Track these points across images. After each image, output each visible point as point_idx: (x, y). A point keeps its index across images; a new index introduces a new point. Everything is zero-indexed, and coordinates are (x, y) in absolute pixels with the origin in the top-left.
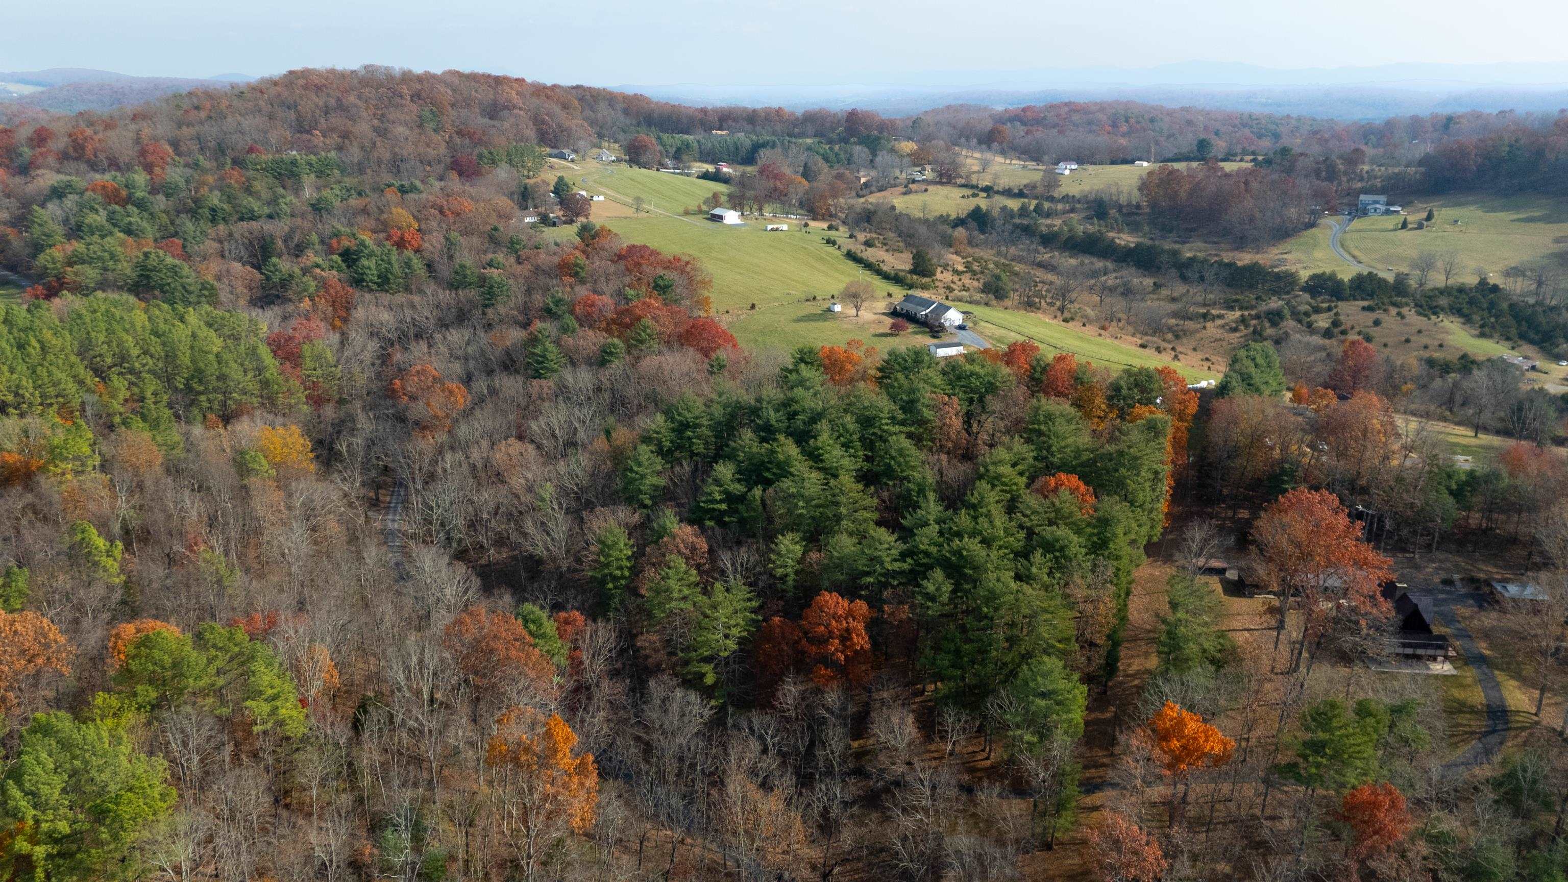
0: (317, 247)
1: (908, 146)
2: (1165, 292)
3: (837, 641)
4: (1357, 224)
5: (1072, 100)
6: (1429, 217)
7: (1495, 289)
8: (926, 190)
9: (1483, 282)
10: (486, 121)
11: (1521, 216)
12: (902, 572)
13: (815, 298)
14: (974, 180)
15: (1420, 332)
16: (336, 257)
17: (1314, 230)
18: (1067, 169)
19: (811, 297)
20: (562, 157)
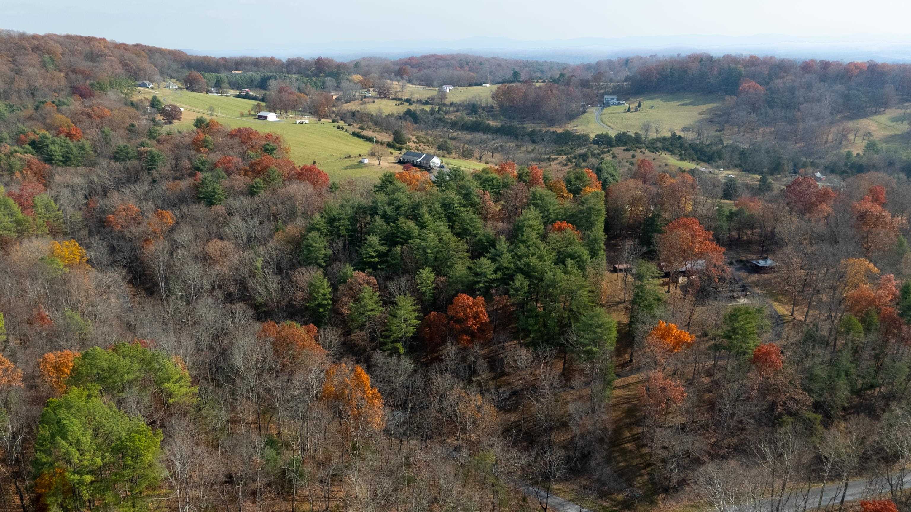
0: (8, 141)
1: (357, 77)
2: (523, 149)
3: (472, 319)
4: (606, 110)
5: (436, 53)
6: (639, 106)
7: (680, 137)
8: (374, 102)
9: (674, 135)
10: (91, 64)
11: (681, 103)
12: (497, 280)
13: (350, 157)
14: (399, 95)
15: (654, 159)
16: (27, 146)
17: (586, 115)
18: (448, 89)
19: (347, 156)
20: (145, 86)
